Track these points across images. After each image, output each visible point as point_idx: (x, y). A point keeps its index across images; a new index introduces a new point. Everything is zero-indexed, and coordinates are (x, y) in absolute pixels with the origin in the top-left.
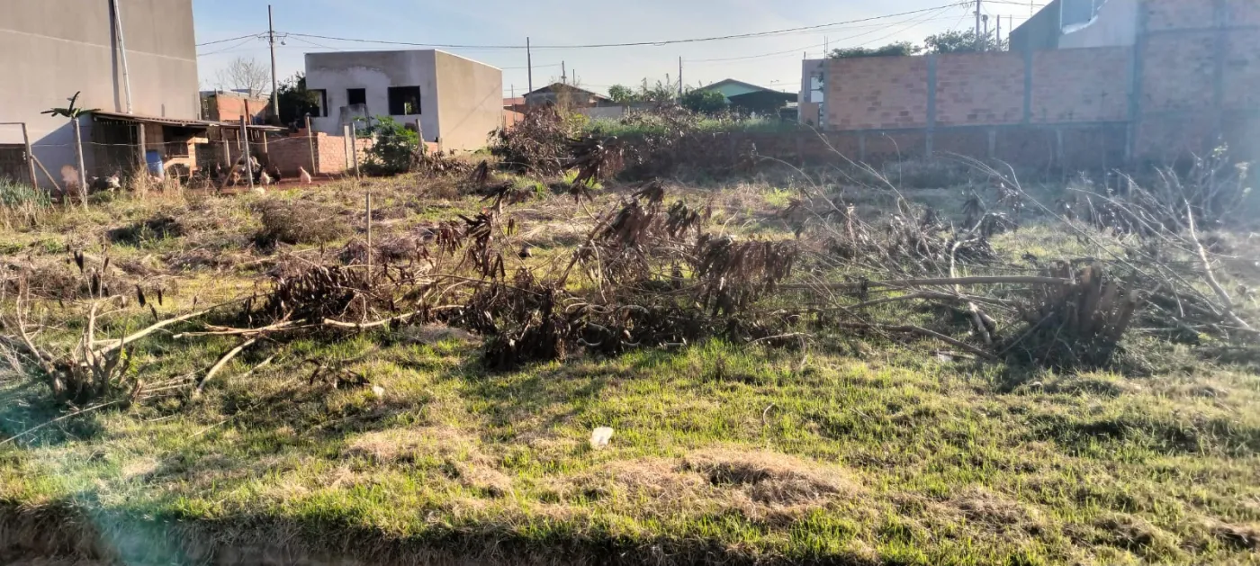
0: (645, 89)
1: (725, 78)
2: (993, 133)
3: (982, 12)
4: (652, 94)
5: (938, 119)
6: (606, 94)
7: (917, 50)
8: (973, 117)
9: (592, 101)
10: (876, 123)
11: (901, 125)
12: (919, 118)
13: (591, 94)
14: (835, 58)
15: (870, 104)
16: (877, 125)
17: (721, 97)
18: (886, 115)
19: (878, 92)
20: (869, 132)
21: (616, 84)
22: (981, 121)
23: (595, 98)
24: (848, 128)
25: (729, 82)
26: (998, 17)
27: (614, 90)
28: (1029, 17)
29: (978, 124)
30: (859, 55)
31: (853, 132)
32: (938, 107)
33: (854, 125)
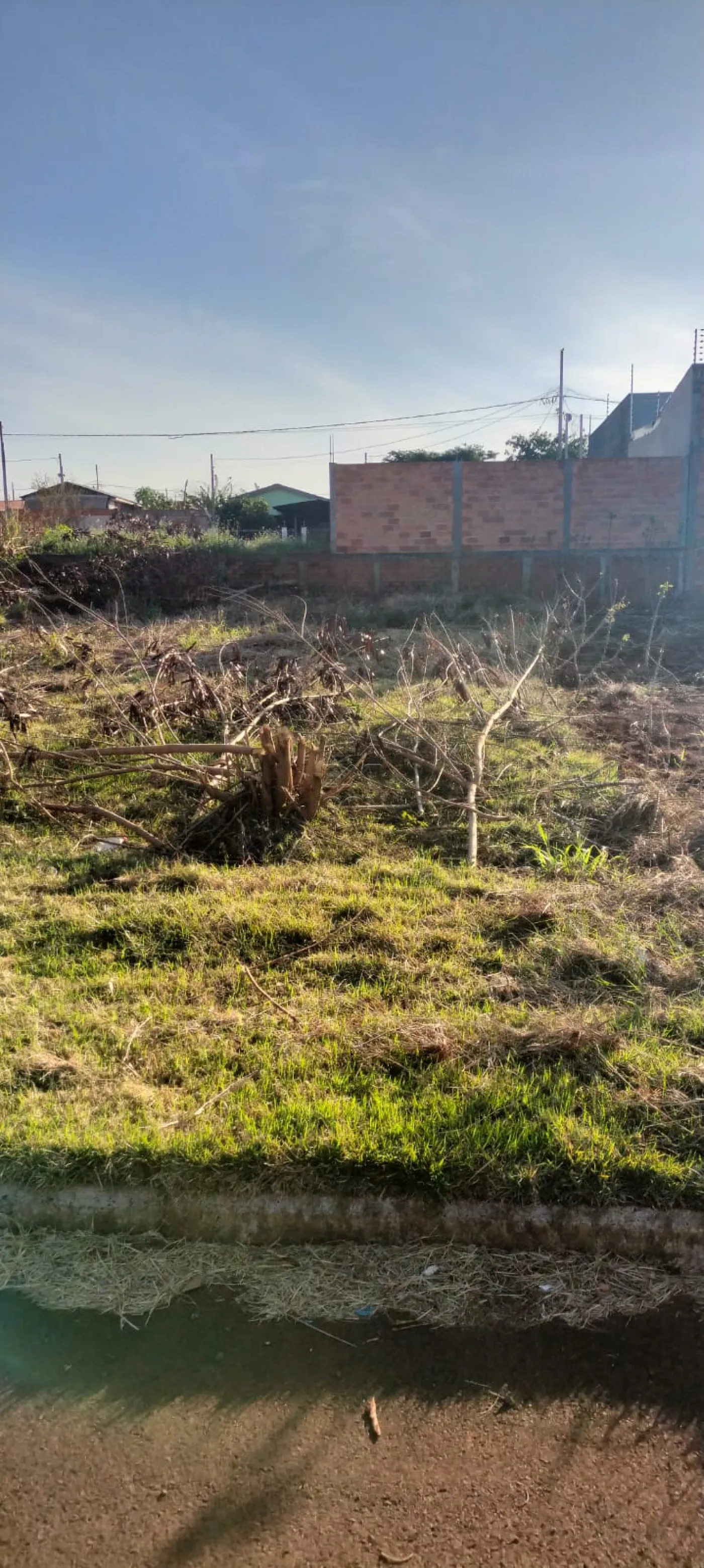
0: (185, 494)
1: (270, 484)
2: (527, 561)
3: (565, 410)
4: (194, 500)
5: (464, 542)
6: (129, 497)
7: (491, 455)
8: (504, 540)
9: (112, 507)
10: (394, 546)
11: (423, 548)
12: (444, 541)
13: (110, 498)
14: (391, 462)
15: (384, 521)
16: (394, 548)
17: (264, 507)
18: (404, 535)
19: (396, 507)
20: (384, 556)
21: (145, 486)
22: (515, 545)
23: (116, 503)
24: (359, 551)
25: (277, 488)
26: (581, 416)
27: (142, 494)
28: (605, 418)
29: (510, 549)
30: (419, 459)
31: (365, 556)
32: (465, 527)
33: (367, 547)
